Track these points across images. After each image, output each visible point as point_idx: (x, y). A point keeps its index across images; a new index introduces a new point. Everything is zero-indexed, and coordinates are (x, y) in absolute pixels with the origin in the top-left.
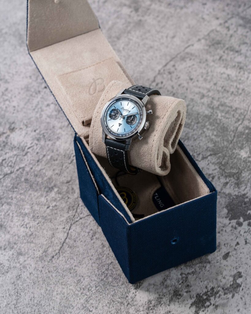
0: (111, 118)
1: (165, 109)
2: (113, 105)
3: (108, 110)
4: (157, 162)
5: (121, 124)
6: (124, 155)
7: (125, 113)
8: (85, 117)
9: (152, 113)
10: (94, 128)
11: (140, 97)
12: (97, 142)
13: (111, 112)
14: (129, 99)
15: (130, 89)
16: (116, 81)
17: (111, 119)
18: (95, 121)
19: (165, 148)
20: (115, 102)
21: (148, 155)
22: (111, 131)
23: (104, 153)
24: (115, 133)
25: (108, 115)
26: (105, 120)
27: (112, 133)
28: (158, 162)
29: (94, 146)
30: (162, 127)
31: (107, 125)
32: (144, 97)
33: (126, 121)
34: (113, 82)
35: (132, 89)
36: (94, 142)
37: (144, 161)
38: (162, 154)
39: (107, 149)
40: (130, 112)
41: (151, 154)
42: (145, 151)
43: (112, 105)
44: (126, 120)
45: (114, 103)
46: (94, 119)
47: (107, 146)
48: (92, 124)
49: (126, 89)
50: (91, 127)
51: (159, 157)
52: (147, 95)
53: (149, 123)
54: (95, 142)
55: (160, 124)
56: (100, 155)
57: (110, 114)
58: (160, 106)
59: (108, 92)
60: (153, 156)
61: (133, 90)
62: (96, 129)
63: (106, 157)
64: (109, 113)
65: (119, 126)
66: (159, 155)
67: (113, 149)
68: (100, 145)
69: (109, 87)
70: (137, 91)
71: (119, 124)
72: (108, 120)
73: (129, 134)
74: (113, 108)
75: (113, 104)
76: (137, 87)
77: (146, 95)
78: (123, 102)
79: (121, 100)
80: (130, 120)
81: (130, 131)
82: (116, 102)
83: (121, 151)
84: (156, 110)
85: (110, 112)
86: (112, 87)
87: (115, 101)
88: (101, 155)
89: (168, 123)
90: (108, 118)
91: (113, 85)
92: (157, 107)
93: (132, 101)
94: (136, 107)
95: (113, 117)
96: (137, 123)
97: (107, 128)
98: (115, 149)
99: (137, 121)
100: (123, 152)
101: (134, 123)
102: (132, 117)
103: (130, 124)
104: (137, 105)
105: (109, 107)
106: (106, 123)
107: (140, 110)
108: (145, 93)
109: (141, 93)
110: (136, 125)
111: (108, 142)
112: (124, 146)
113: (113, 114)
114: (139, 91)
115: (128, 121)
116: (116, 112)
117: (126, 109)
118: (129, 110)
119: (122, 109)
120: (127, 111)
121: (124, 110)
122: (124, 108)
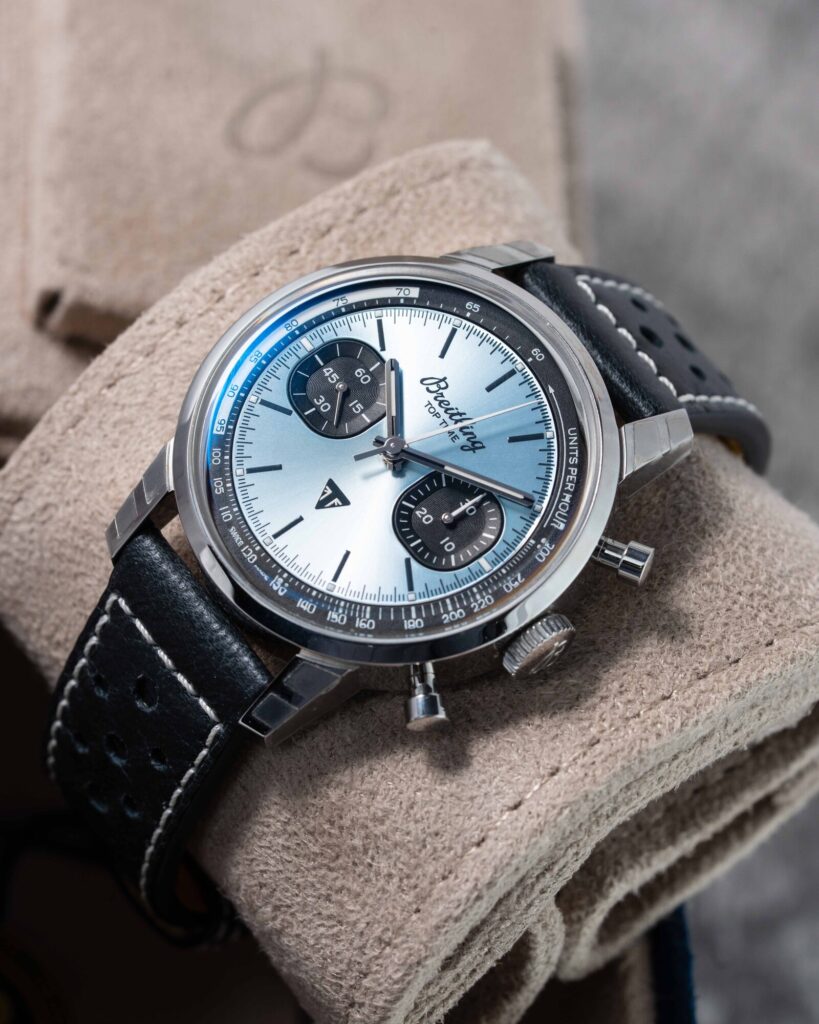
0: (292, 399)
1: (763, 615)
2: (374, 313)
3: (310, 325)
4: (428, 986)
5: (345, 502)
6: (204, 752)
8: (85, 269)
9: (640, 579)
10: (110, 394)
11: (625, 387)
12: (61, 513)
13: (328, 352)
14: (536, 351)
15: (582, 283)
16: (498, 159)
17: (289, 407)
18: (154, 347)
19: (556, 917)
20: (409, 303)
21: (392, 887)
22: (230, 498)
23: (57, 628)
24: (250, 538)
25: (292, 362)
26: (240, 380)
27: (226, 515)
28: (432, 991)
29: (24, 528)
30: (653, 743)
31: (231, 434)
32: (657, 411)
33: (399, 506)
34: (479, 148)
35: (601, 296)
36: (40, 503)
37: (333, 909)
38: (504, 946)
39: (105, 619)
40: (474, 445)
41: (424, 900)
42: (398, 837)
43: (372, 304)
44: (406, 496)
45: (395, 301)
46: (156, 329)
47: (122, 594)
48: (116, 350)
49: (551, 260)
50: (90, 370)
51: (467, 959)
52: (683, 412)
53: (571, 637)
54: (46, 507)
55: (654, 705)
56: (12, 627)
57: (308, 365)
58: (732, 569)
59: (393, 192)
60: (433, 922)
61: (601, 308)
62: (118, 415)
63: (55, 674)
64: (302, 353)
65: (321, 505)
66: (479, 940)
67: (150, 650)
68: (68, 552)
69: (425, 166)
70: (623, 331)
71: (331, 484)
72: (266, 396)
73: (351, 620)
74: (362, 331)
75: (382, 303)
76: (638, 304)
77: (679, 406)
78: (475, 339)
79: (463, 317)
80: (436, 514)
81: (379, 595)
82: (420, 303)
83: (202, 702)
84: (682, 572)
85: (318, 343)
86: (448, 182)
87: (415, 293)
88: (27, 631)
89: (713, 742)
90: (276, 387)
91: (463, 166)
92: (707, 561)
93: (548, 373)
94: (545, 447)
95: (318, 407)
96: (474, 576)
97: (217, 458)
98: (160, 659)
99: (482, 560)
100: (215, 724)
101: (453, 557)
102: (467, 505)
103: (412, 545)
104: (568, 441)
105: (339, 308)
106: (233, 411)
107: (568, 492)
108: (675, 387)
109: (647, 364)
110: (459, 583)
111: (142, 565)
112: (252, 687)
113: (335, 376)
114: (644, 339)
115: (411, 511)
116: (366, 379)
117: (461, 411)
118: (471, 433)
119: (428, 390)
120: (460, 434)
121: (435, 404)
122: (447, 387)
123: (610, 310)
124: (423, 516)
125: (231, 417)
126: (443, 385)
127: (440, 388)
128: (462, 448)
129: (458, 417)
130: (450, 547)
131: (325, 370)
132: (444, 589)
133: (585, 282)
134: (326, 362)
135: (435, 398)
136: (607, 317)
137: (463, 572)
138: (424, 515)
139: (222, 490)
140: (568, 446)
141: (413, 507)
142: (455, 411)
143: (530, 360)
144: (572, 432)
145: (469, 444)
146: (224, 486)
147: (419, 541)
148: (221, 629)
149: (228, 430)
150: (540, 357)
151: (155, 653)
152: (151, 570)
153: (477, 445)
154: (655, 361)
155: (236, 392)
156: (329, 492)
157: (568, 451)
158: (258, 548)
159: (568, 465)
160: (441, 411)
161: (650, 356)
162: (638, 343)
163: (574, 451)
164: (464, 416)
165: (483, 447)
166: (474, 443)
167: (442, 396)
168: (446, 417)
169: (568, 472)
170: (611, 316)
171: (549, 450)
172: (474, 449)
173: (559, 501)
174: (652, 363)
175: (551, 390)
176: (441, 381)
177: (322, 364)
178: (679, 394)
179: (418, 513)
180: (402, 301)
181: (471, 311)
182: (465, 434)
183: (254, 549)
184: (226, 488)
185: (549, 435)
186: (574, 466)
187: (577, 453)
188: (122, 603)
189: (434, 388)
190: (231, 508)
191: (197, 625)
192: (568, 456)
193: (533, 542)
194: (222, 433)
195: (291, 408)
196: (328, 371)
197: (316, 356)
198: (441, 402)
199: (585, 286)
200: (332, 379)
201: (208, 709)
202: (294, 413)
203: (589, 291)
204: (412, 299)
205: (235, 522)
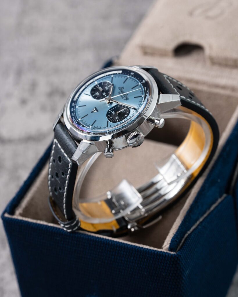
0: (91, 93)
2: (112, 76)
5: (97, 111)
22: (74, 112)
25: (92, 86)
26: (81, 90)
31: (77, 100)
33: (109, 111)
39: (54, 146)
43: (111, 75)
44: (110, 109)
45: (116, 74)
47: (56, 139)
52: (178, 95)
57: (96, 87)
64: (95, 85)
65: (92, 112)
71: (95, 108)
72: (86, 93)
75: (114, 74)
79: (130, 76)
80: (116, 112)
82: (122, 74)
83: (68, 158)
85: (99, 82)
87: (121, 72)
90: (88, 91)
94: (142, 98)
95: (96, 94)
97: (73, 105)
99: (123, 120)
100: (70, 162)
101: (118, 120)
103: (110, 118)
106: (79, 96)
109: (171, 86)
116: (107, 89)
118: (126, 97)
120: (124, 96)
121: (120, 92)
122: (123, 88)
128: (124, 100)
130: (117, 118)
133: (166, 76)
134: (100, 86)
141: (111, 111)
143: (142, 82)
145: (126, 99)
146: (73, 110)
150: (144, 82)
151: (61, 150)
155: (80, 92)
156: (94, 109)
158: (77, 121)
165: (128, 99)
172: (126, 100)
176: (122, 88)
179: (112, 113)
180: (118, 74)
181: (132, 74)
185: (143, 96)
188: (56, 141)
190: (74, 114)
194: (75, 100)
197: (98, 85)
201: (69, 160)
202: (91, 95)
205: (74, 116)
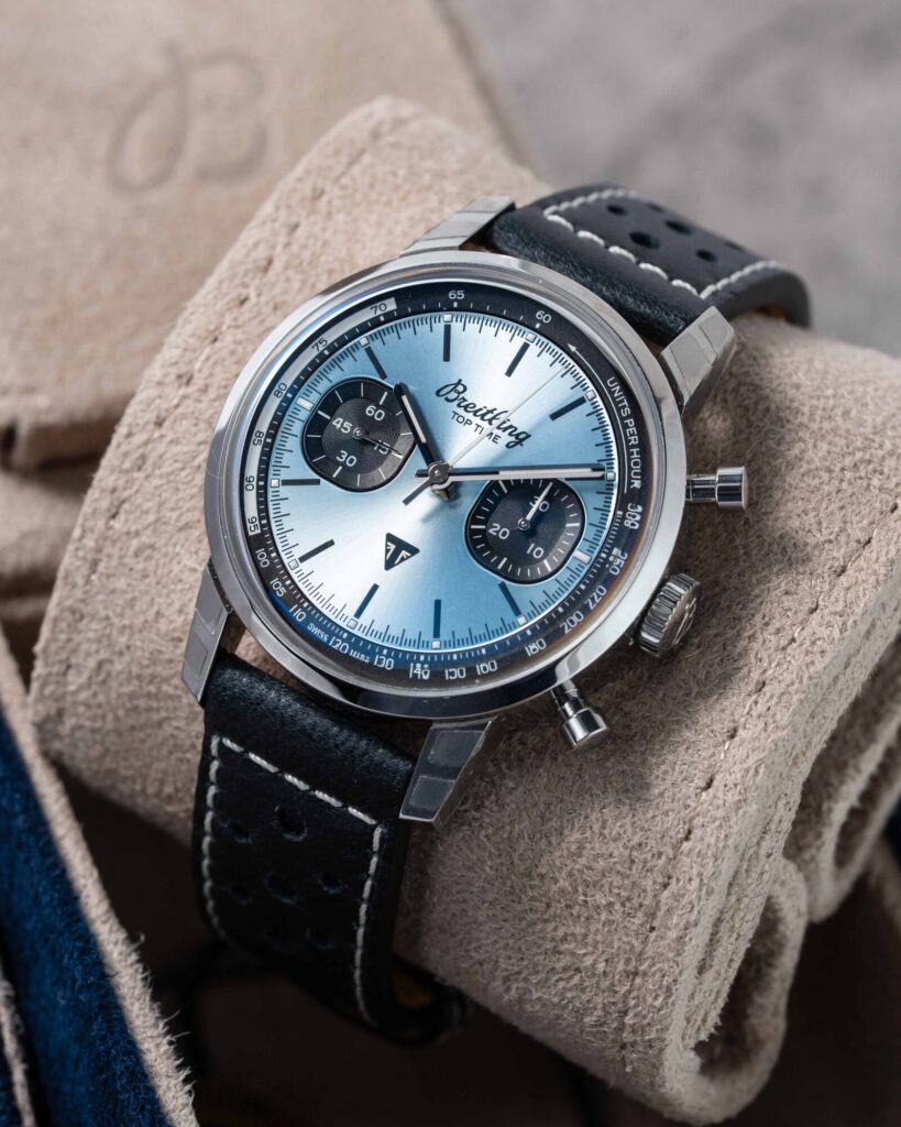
0: (314, 467)
1: (875, 482)
2: (363, 340)
3: (299, 383)
4: (692, 997)
5: (413, 551)
6: (375, 860)
7: (467, 447)
8: (30, 390)
9: (743, 503)
10: (117, 524)
11: (644, 308)
12: (118, 666)
13: (329, 403)
14: (539, 314)
15: (550, 215)
16: (406, 109)
17: (315, 476)
18: (143, 458)
20: (390, 318)
21: (617, 917)
22: (296, 596)
23: (162, 782)
24: (332, 628)
25: (297, 428)
26: (252, 470)
27: (299, 615)
29: (84, 695)
30: (819, 666)
31: (267, 529)
32: (688, 322)
33: (470, 534)
34: (381, 108)
35: (578, 220)
36: (92, 663)
37: (565, 960)
39: (215, 765)
40: (520, 439)
41: (653, 915)
42: (601, 864)
43: (353, 335)
44: (472, 519)
45: (375, 323)
46: (138, 439)
47: (223, 733)
48: (106, 474)
49: (511, 208)
50: (87, 507)
51: (720, 951)
52: (713, 311)
53: (697, 592)
54: (100, 664)
55: (803, 624)
56: (114, 796)
57: (315, 424)
58: (824, 447)
59: (318, 194)
60: (673, 934)
61: (583, 234)
62: (135, 543)
63: (183, 829)
64: (304, 415)
65: (389, 564)
67: (277, 779)
68: (142, 703)
69: (337, 153)
70: (615, 250)
71: (390, 538)
72: (286, 475)
74: (354, 367)
75: (363, 328)
76: (615, 209)
77: (704, 306)
78: (473, 327)
79: (451, 309)
80: (511, 525)
81: (489, 635)
82: (401, 313)
83: (353, 811)
84: (776, 472)
85: (315, 397)
86: (366, 159)
87: (391, 305)
88: (133, 795)
89: (878, 631)
90: (292, 461)
91: (376, 135)
92: (796, 451)
93: (560, 333)
94: (591, 410)
95: (343, 464)
96: (574, 573)
97: (264, 559)
98: (291, 784)
99: (576, 553)
100: (373, 828)
101: (545, 562)
102: (538, 503)
103: (500, 567)
104: (612, 393)
105: (322, 353)
106: (259, 503)
107: (633, 446)
108: (692, 285)
109: (654, 274)
110: (563, 587)
111: (234, 698)
112: (398, 778)
113: (347, 425)
114: (639, 247)
115: (483, 532)
116: (380, 415)
117: (490, 408)
118: (511, 427)
119: (447, 399)
120: (499, 432)
121: (461, 411)
122: (465, 389)
123: (593, 232)
124: (498, 532)
125: (259, 511)
126: (460, 388)
127: (459, 393)
128: (507, 446)
129: (489, 416)
130: (538, 553)
131: (334, 423)
132: (551, 599)
133: (555, 213)
134: (332, 414)
135: (459, 405)
136: (591, 241)
137: (563, 575)
138: (498, 530)
139: (283, 590)
140: (614, 399)
141: (483, 527)
142: (484, 411)
143: (538, 326)
144: (611, 383)
145: (513, 439)
146: (284, 585)
147: (505, 559)
148: (341, 731)
149: (262, 526)
150: (547, 318)
151: (284, 780)
152: (244, 699)
153: (521, 437)
154: (660, 267)
155: (254, 483)
156: (392, 547)
157: (616, 404)
158: (345, 635)
159: (622, 419)
160: (469, 416)
161: (653, 264)
162: (636, 255)
163: (622, 401)
164: (495, 412)
165: (528, 436)
166: (517, 436)
167: (465, 400)
168: (477, 420)
169: (626, 426)
170: (596, 238)
171: (596, 411)
172: (520, 442)
173: (629, 460)
174: (658, 270)
175: (573, 348)
176: (457, 385)
177: (328, 417)
178: (699, 292)
179: (491, 531)
180: (382, 319)
181: (456, 300)
182: (505, 429)
183: (341, 638)
184: (286, 587)
185: (590, 395)
186: (628, 417)
187: (626, 403)
188: (228, 742)
189: (453, 395)
190: (300, 606)
191: (315, 736)
192: (619, 410)
193: (620, 513)
194: (258, 531)
195: (317, 477)
196: (338, 423)
197: (320, 412)
198: (466, 408)
199: (556, 218)
200: (346, 429)
201: (360, 815)
202: (322, 480)
203: (562, 221)
204: (391, 312)
205: (310, 618)
